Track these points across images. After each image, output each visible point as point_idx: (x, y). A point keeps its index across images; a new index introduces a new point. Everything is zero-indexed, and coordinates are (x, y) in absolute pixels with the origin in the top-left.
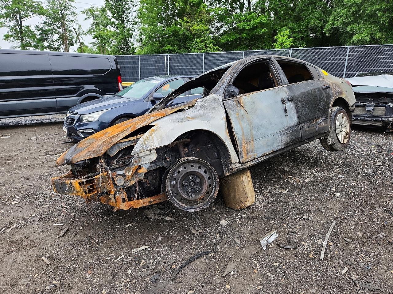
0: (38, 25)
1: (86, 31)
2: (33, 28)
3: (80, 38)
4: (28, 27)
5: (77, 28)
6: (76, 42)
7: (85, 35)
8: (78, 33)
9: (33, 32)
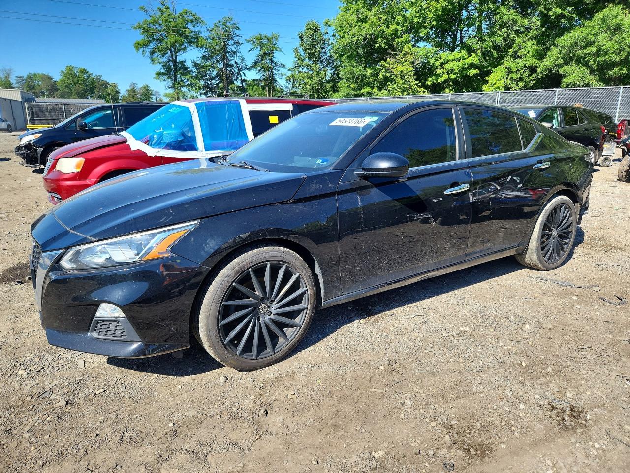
0: (195, 59)
1: (249, 64)
2: (189, 64)
3: (242, 74)
4: (182, 62)
5: (239, 61)
6: (237, 79)
7: (249, 69)
8: (239, 68)
9: (188, 68)
